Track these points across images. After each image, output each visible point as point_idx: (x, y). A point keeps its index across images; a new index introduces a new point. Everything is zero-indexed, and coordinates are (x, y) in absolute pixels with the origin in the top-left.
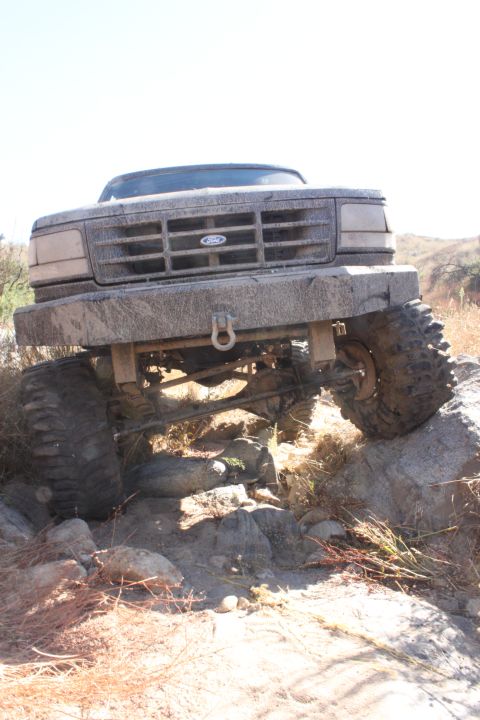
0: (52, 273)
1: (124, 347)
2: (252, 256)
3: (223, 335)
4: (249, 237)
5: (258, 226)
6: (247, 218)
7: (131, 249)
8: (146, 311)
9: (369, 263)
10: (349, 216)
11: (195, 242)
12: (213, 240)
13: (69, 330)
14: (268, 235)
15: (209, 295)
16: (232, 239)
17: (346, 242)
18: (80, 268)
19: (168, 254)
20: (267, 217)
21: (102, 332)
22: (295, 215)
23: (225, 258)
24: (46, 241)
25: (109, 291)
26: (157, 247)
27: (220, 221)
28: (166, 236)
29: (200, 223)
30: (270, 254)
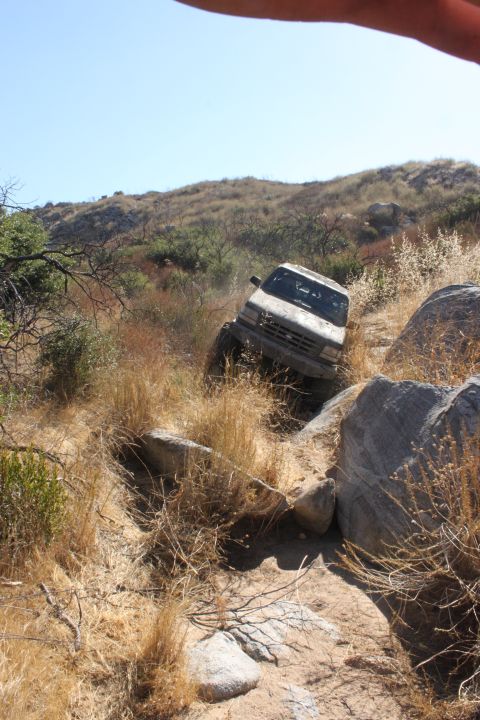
0: (246, 319)
2: (297, 346)
4: (298, 340)
5: (302, 339)
6: (300, 336)
10: (327, 348)
11: (285, 334)
12: (289, 337)
14: (303, 343)
15: (278, 352)
16: (294, 338)
17: (323, 356)
18: (254, 323)
19: (277, 333)
20: (306, 338)
22: (312, 341)
23: (291, 342)
24: (249, 310)
27: (293, 333)
28: (278, 328)
29: (288, 330)
30: (301, 348)
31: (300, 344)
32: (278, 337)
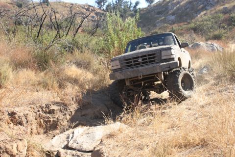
0: (115, 68)
1: (127, 79)
2: (147, 62)
3: (140, 76)
4: (146, 59)
5: (147, 57)
6: (146, 56)
7: (128, 63)
8: (129, 73)
9: (166, 62)
10: (163, 53)
11: (137, 61)
12: (140, 60)
13: (118, 77)
14: (149, 58)
15: (138, 70)
16: (143, 60)
17: (163, 58)
18: (119, 67)
19: (133, 63)
20: (149, 55)
21: (122, 77)
22: (154, 54)
23: (143, 63)
25: (124, 71)
26: (131, 62)
27: (142, 57)
28: (132, 60)
29: (138, 57)
30: (150, 62)
31: (148, 60)
32: (135, 65)
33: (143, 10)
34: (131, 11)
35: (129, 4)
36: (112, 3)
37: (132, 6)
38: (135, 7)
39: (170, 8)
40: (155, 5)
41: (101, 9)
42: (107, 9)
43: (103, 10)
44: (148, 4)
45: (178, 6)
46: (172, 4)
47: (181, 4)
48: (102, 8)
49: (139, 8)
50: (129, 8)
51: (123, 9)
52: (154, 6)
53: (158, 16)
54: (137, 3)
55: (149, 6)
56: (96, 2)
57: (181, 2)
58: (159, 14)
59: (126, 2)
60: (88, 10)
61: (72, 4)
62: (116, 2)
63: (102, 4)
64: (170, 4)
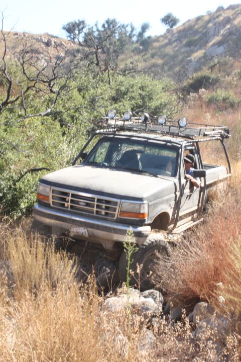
33: (157, 39)
34: (133, 43)
35: (129, 29)
36: (95, 29)
37: (134, 32)
38: (141, 35)
39: (212, 33)
40: (182, 28)
41: (74, 43)
42: (85, 41)
43: (80, 44)
44: (167, 27)
45: (228, 26)
46: (215, 25)
47: (236, 22)
48: (76, 40)
49: (149, 37)
50: (130, 37)
51: (118, 40)
52: (179, 32)
53: (188, 49)
54: (144, 28)
55: (168, 31)
56: (64, 28)
57: (234, 19)
58: (190, 46)
59: (123, 26)
60: (48, 44)
61: (16, 34)
62: (104, 26)
63: (77, 32)
64: (210, 25)
